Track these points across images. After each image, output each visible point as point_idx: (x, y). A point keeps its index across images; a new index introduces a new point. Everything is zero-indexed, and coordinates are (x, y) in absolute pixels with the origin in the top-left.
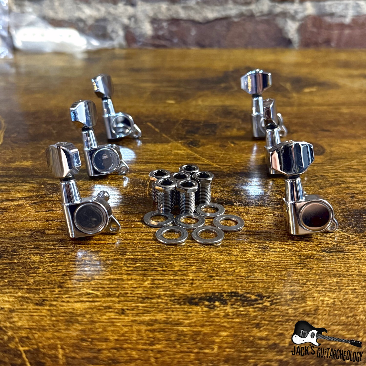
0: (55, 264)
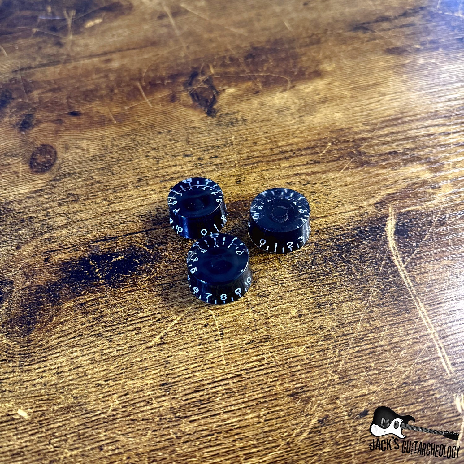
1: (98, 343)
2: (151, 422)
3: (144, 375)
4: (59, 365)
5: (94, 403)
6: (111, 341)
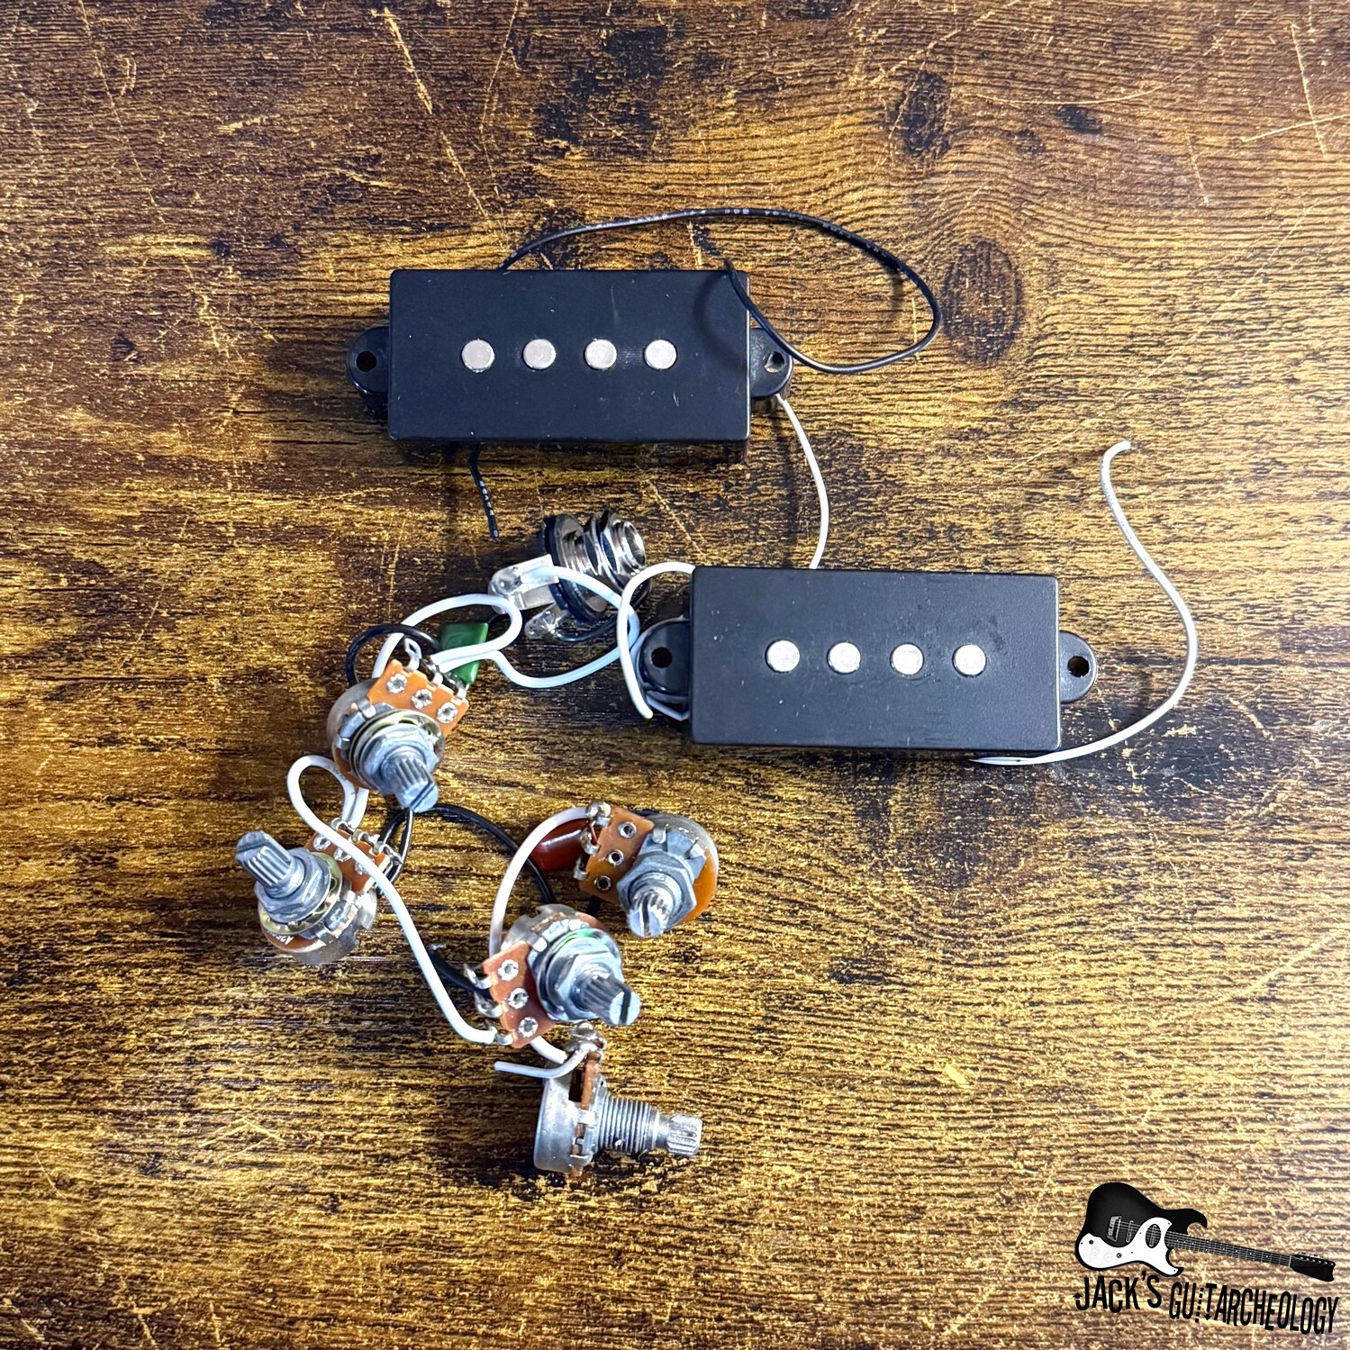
1: (1126, 954)
2: (1229, 1170)
3: (1223, 1062)
4: (1035, 985)
5: (1112, 1094)
6: (1153, 958)
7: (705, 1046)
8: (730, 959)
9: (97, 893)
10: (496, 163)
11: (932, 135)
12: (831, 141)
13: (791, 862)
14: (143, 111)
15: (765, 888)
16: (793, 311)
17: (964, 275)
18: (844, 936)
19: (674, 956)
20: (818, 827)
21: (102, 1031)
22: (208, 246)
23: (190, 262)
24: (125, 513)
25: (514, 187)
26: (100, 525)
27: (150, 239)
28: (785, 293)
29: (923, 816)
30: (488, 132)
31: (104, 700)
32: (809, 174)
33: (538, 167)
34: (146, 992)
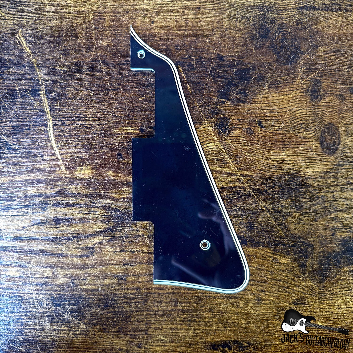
0: (139, 314)
4: (339, 304)
7: (263, 320)
8: (269, 300)
9: (122, 286)
10: (208, 106)
11: (318, 96)
12: (292, 97)
13: (283, 278)
14: (120, 95)
15: (277, 284)
16: (283, 142)
17: (326, 132)
18: (296, 294)
19: (256, 300)
20: (290, 269)
21: (126, 317)
22: (138, 130)
23: (134, 134)
24: (123, 196)
25: (212, 112)
26: (117, 199)
27: (124, 128)
28: (281, 137)
29: (315, 266)
30: (206, 98)
31: (121, 241)
32: (287, 106)
33: (218, 106)
34: (135, 308)
